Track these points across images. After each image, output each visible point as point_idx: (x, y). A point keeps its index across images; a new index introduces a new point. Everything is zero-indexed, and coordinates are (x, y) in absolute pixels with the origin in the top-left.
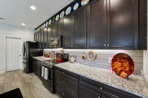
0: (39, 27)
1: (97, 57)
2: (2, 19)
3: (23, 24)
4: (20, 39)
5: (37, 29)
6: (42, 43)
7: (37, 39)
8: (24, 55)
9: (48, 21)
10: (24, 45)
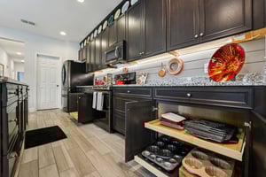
0: (86, 38)
1: (185, 68)
2: (34, 24)
3: (63, 33)
4: (58, 58)
5: (83, 42)
6: (92, 65)
7: (84, 57)
8: (64, 83)
9: (102, 24)
10: (64, 67)
